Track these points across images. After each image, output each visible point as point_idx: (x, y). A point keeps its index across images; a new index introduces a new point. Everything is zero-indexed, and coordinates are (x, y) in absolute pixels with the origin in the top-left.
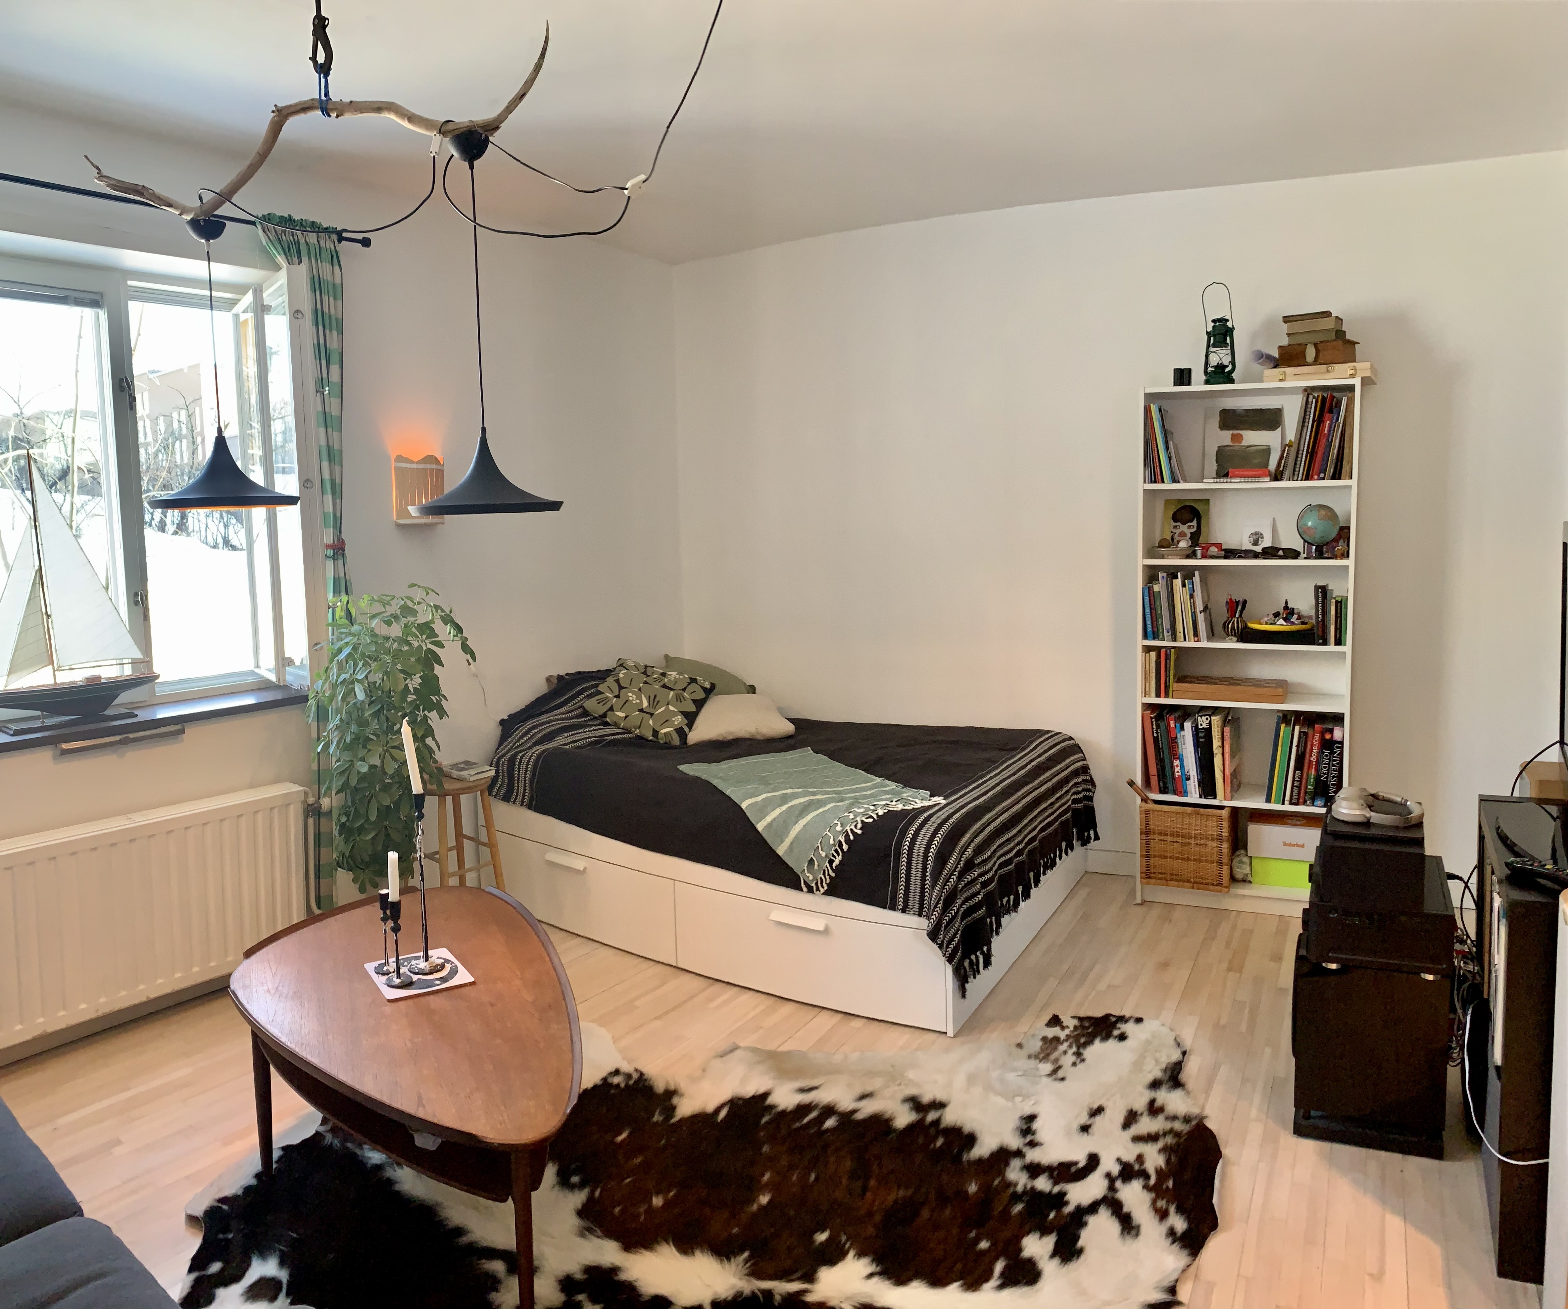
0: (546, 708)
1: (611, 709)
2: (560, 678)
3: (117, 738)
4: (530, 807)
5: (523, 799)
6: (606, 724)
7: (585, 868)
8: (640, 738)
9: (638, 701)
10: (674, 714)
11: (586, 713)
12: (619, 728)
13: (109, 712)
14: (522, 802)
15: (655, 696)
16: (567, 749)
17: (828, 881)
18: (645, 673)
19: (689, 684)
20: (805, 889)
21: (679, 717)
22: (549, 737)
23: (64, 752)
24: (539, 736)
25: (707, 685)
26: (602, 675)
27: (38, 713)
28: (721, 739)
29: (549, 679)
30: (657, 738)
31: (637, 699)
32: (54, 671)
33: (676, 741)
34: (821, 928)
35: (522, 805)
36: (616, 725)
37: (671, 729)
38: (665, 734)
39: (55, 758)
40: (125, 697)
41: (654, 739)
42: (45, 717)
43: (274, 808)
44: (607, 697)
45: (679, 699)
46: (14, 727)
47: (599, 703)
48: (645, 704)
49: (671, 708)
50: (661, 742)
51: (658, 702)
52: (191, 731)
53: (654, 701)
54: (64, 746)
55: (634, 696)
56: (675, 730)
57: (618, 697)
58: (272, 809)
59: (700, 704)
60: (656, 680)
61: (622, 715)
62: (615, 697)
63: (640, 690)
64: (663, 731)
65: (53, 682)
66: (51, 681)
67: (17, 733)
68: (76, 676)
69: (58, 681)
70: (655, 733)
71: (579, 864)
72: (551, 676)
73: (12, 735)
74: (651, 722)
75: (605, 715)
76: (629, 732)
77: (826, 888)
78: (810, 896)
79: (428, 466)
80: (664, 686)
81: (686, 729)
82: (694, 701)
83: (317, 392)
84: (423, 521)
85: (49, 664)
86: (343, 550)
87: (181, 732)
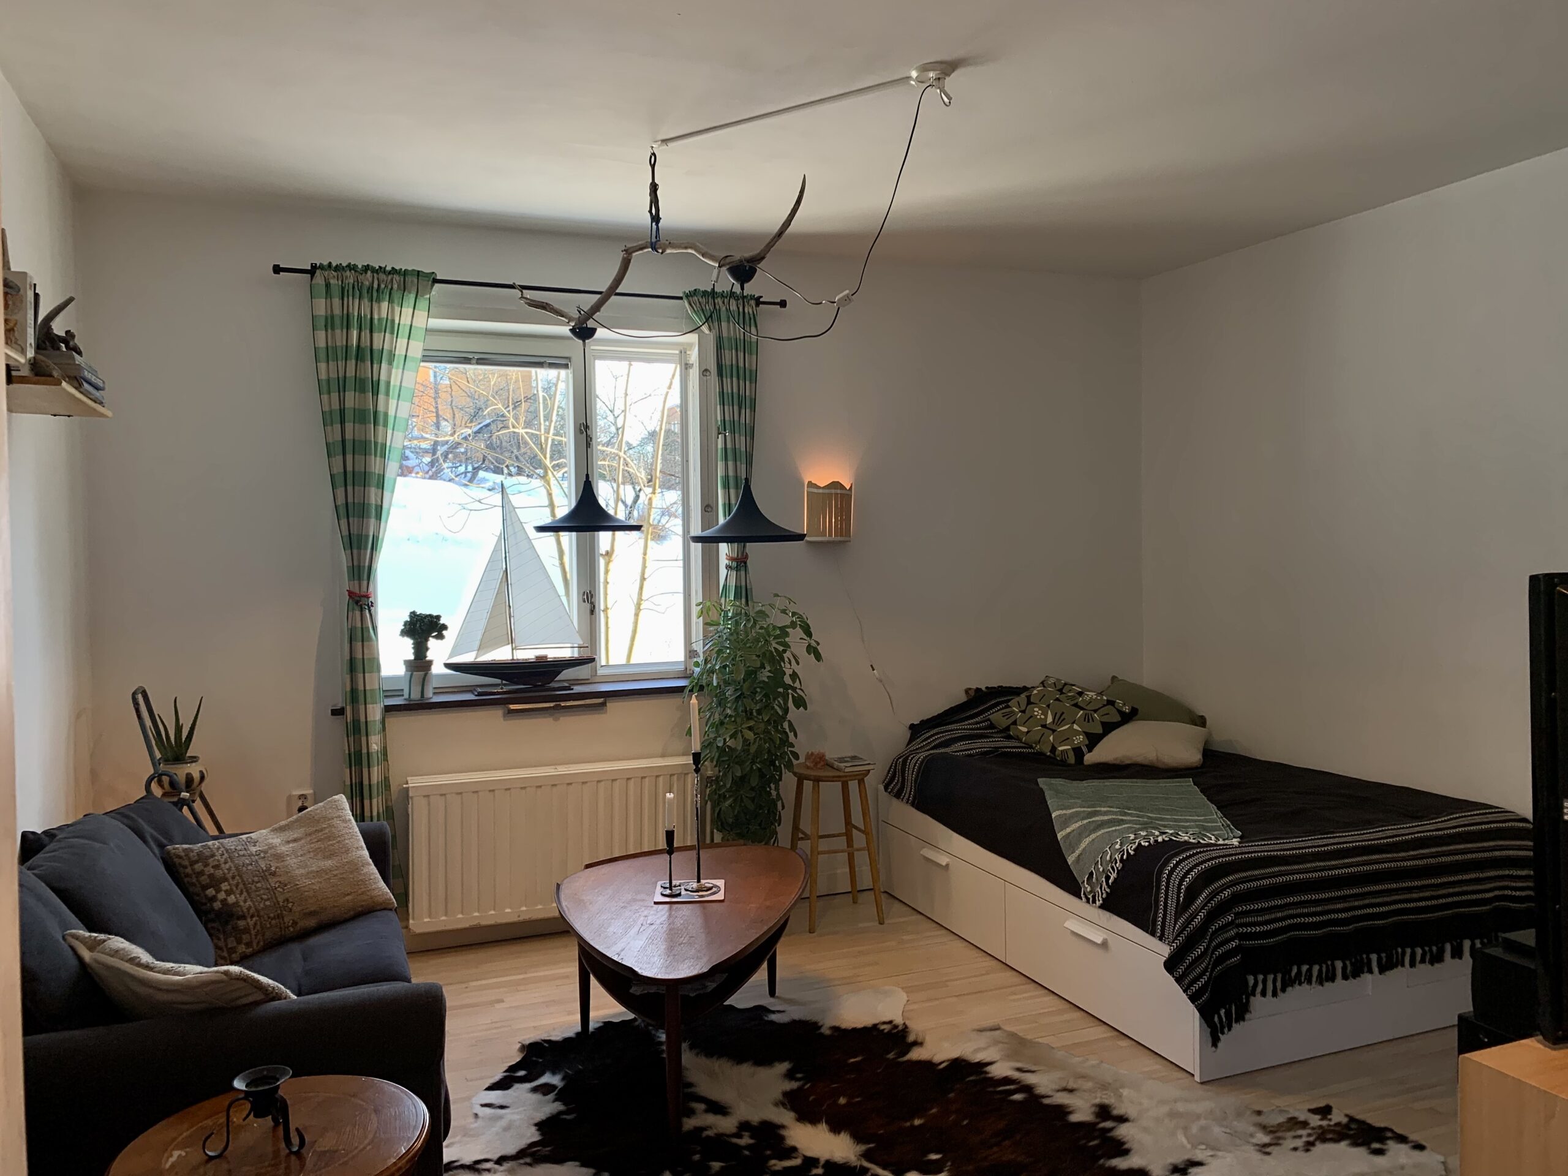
0: (955, 719)
1: (1015, 723)
2: (978, 690)
3: (552, 705)
4: (913, 805)
5: (909, 797)
6: (1009, 737)
7: (947, 865)
8: (1042, 754)
9: (1043, 717)
10: (1077, 733)
11: (992, 726)
12: (1021, 742)
13: (553, 685)
14: (908, 799)
15: (1063, 713)
16: (957, 755)
17: (1104, 896)
18: (1061, 691)
19: (1104, 706)
20: (1084, 899)
21: (1081, 737)
22: (947, 744)
23: (511, 712)
24: (937, 742)
25: (1127, 709)
26: (1016, 691)
27: (498, 681)
28: (1118, 762)
29: (967, 691)
30: (1054, 754)
31: (1042, 714)
32: (513, 649)
33: (1072, 760)
34: (1099, 941)
35: (907, 802)
36: (1019, 739)
37: (1069, 747)
38: (1062, 751)
39: (504, 716)
40: (567, 674)
41: (1052, 755)
42: (505, 685)
43: (674, 775)
44: (1013, 712)
45: (1087, 718)
46: (479, 690)
47: (1003, 716)
48: (1050, 719)
49: (1075, 727)
50: (1058, 758)
51: (1064, 719)
52: (613, 706)
53: (1059, 719)
54: (512, 707)
55: (1040, 712)
56: (1074, 749)
57: (1023, 712)
58: (672, 775)
59: (1109, 728)
60: (1069, 698)
61: (1024, 729)
62: (1021, 711)
63: (1048, 706)
64: (1060, 748)
65: (511, 658)
66: (510, 657)
67: (480, 694)
68: (526, 654)
69: (515, 658)
70: (1054, 749)
71: (943, 860)
72: (970, 689)
73: (476, 695)
74: (1051, 738)
75: (1008, 728)
76: (1031, 747)
77: (1101, 902)
78: (1087, 906)
79: (833, 491)
80: (1076, 705)
81: (1085, 749)
82: (1103, 724)
83: (719, 434)
84: (830, 539)
85: (509, 644)
86: (745, 563)
87: (604, 704)
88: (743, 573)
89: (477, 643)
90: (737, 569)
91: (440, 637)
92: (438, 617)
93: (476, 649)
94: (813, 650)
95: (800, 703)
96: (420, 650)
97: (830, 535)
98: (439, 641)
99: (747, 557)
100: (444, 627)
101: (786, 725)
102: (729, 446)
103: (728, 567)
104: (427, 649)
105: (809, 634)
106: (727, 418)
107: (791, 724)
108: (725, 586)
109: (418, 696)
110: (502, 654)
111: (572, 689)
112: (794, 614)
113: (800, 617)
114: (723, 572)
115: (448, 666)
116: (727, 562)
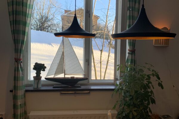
3: (74, 92)
23: (62, 94)
32: (65, 75)
54: (62, 92)
65: (64, 77)
83: (128, 9)
84: (163, 45)
85: (63, 73)
86: (134, 52)
87: (89, 93)
88: (133, 55)
89: (54, 72)
90: (132, 54)
91: (44, 70)
92: (44, 65)
93: (54, 74)
94: (160, 85)
95: (153, 101)
96: (38, 74)
97: (163, 44)
98: (43, 72)
99: (135, 50)
100: (45, 67)
101: (148, 110)
102: (131, 15)
103: (128, 53)
104: (41, 73)
105: (159, 78)
106: (131, 6)
107: (150, 109)
108: (127, 59)
109: (36, 87)
110: (61, 76)
111: (81, 87)
112: (153, 70)
113: (155, 72)
114: (127, 55)
115: (45, 78)
116: (128, 51)
